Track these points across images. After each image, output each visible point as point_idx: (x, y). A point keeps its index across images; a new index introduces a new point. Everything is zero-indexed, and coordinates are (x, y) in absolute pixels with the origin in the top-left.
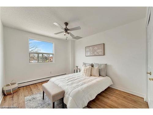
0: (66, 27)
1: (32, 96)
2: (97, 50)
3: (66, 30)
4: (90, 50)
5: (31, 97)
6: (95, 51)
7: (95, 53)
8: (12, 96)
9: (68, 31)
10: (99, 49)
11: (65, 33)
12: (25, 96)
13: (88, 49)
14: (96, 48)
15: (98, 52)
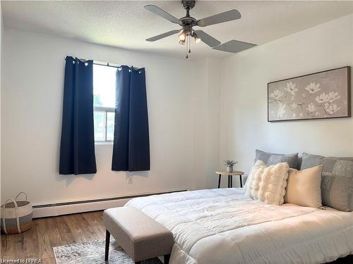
0: (188, 15)
1: (73, 247)
2: (318, 94)
3: (188, 24)
4: (287, 95)
5: (69, 248)
6: (311, 97)
7: (311, 108)
8: (20, 239)
9: (195, 28)
10: (325, 89)
11: (182, 37)
12: (53, 245)
13: (277, 93)
14: (313, 87)
15: (322, 105)
